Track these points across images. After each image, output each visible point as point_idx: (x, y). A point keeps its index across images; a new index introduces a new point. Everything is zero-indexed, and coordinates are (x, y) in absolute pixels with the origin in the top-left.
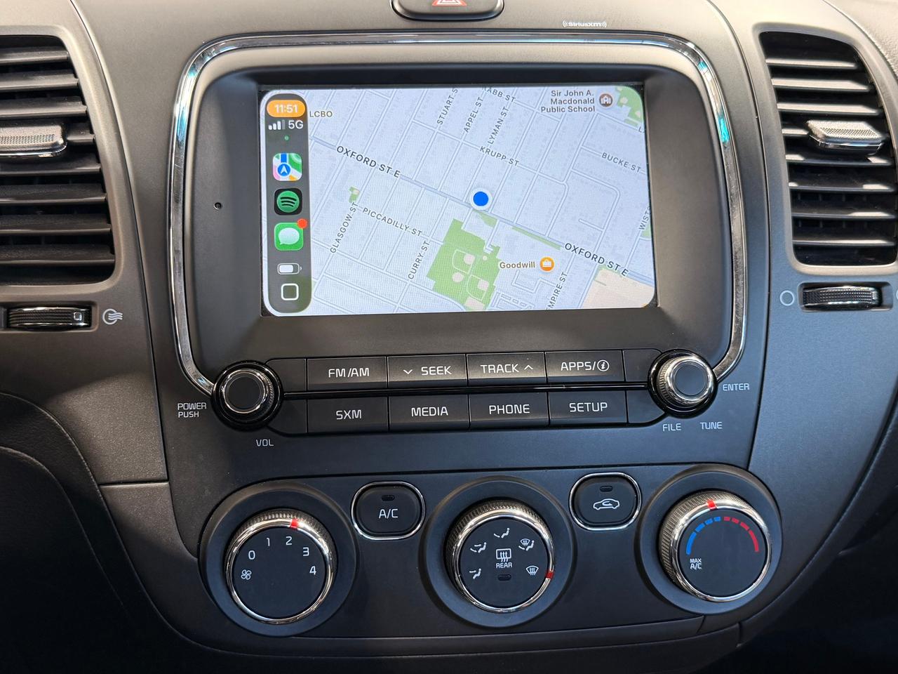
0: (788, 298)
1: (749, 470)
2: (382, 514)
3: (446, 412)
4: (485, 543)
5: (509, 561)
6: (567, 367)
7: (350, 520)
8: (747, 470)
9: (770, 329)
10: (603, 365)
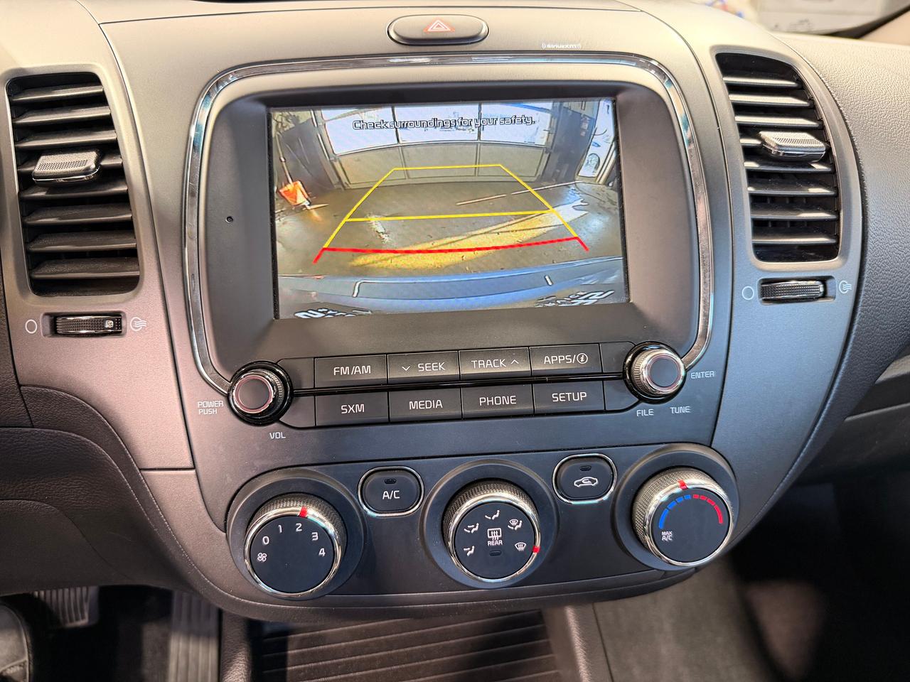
0: (749, 293)
1: (712, 446)
2: (386, 495)
3: (441, 405)
4: (478, 524)
5: (500, 539)
6: (549, 361)
7: (357, 500)
8: (710, 447)
9: (733, 322)
10: (582, 358)
